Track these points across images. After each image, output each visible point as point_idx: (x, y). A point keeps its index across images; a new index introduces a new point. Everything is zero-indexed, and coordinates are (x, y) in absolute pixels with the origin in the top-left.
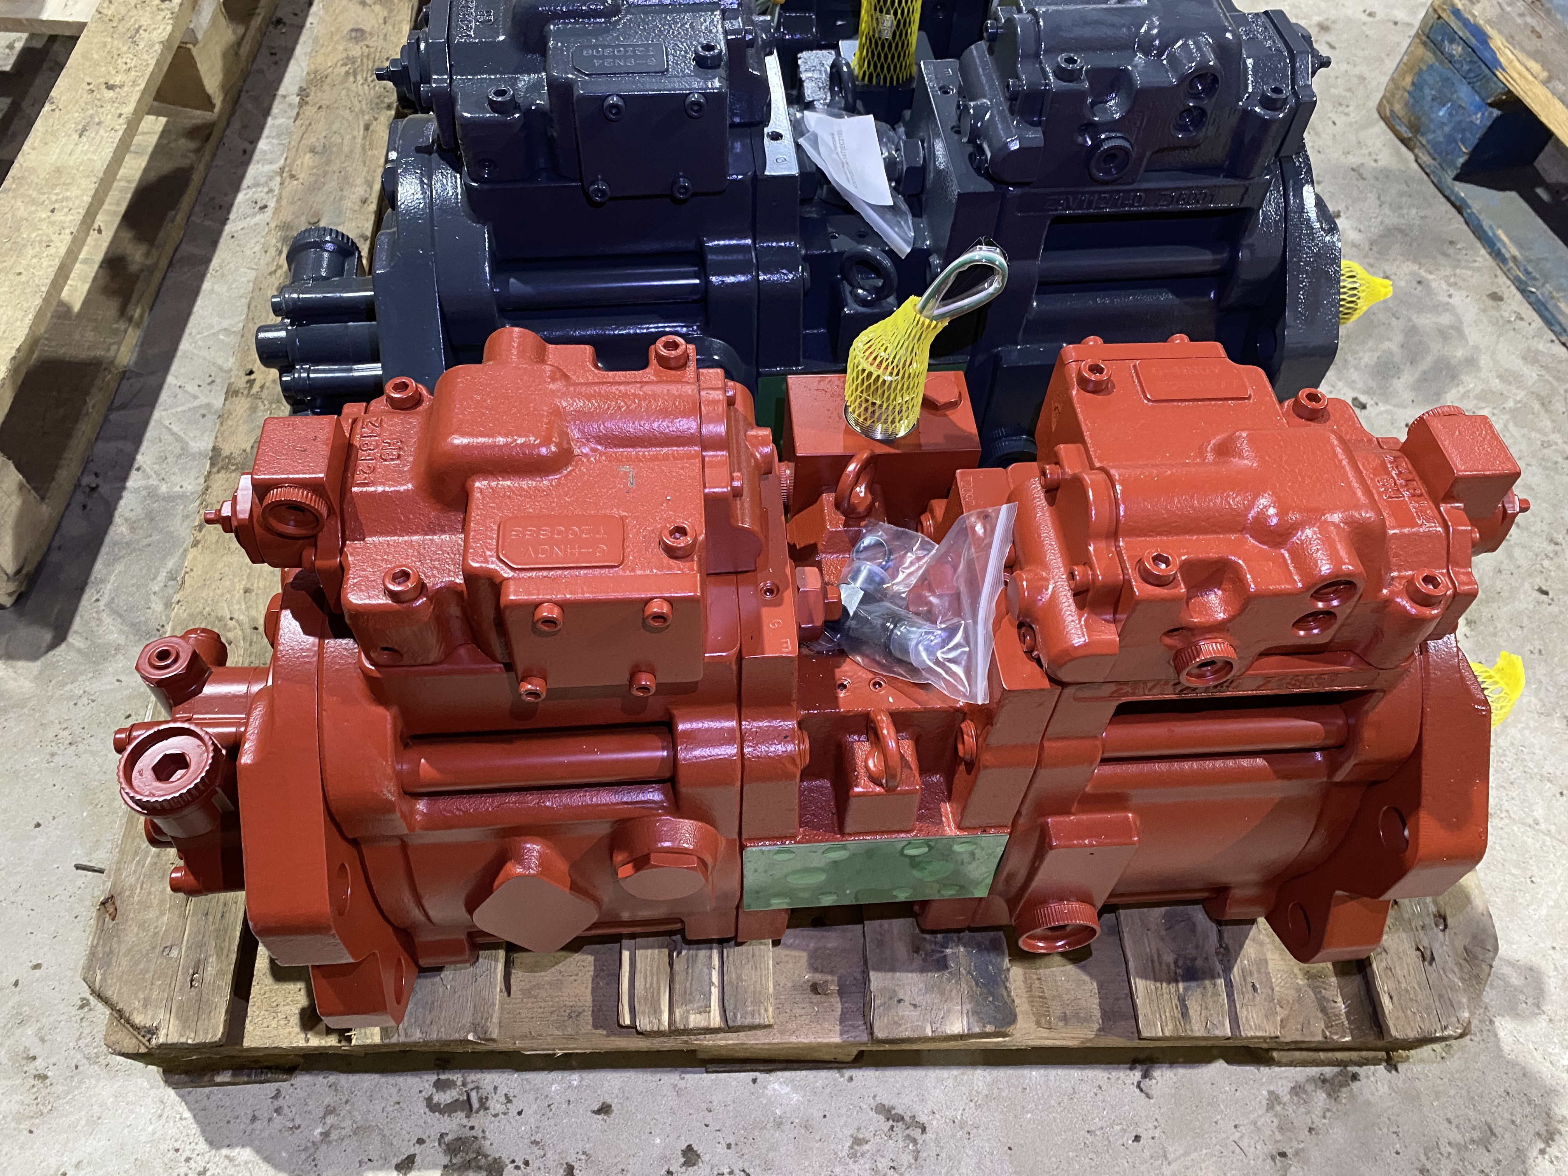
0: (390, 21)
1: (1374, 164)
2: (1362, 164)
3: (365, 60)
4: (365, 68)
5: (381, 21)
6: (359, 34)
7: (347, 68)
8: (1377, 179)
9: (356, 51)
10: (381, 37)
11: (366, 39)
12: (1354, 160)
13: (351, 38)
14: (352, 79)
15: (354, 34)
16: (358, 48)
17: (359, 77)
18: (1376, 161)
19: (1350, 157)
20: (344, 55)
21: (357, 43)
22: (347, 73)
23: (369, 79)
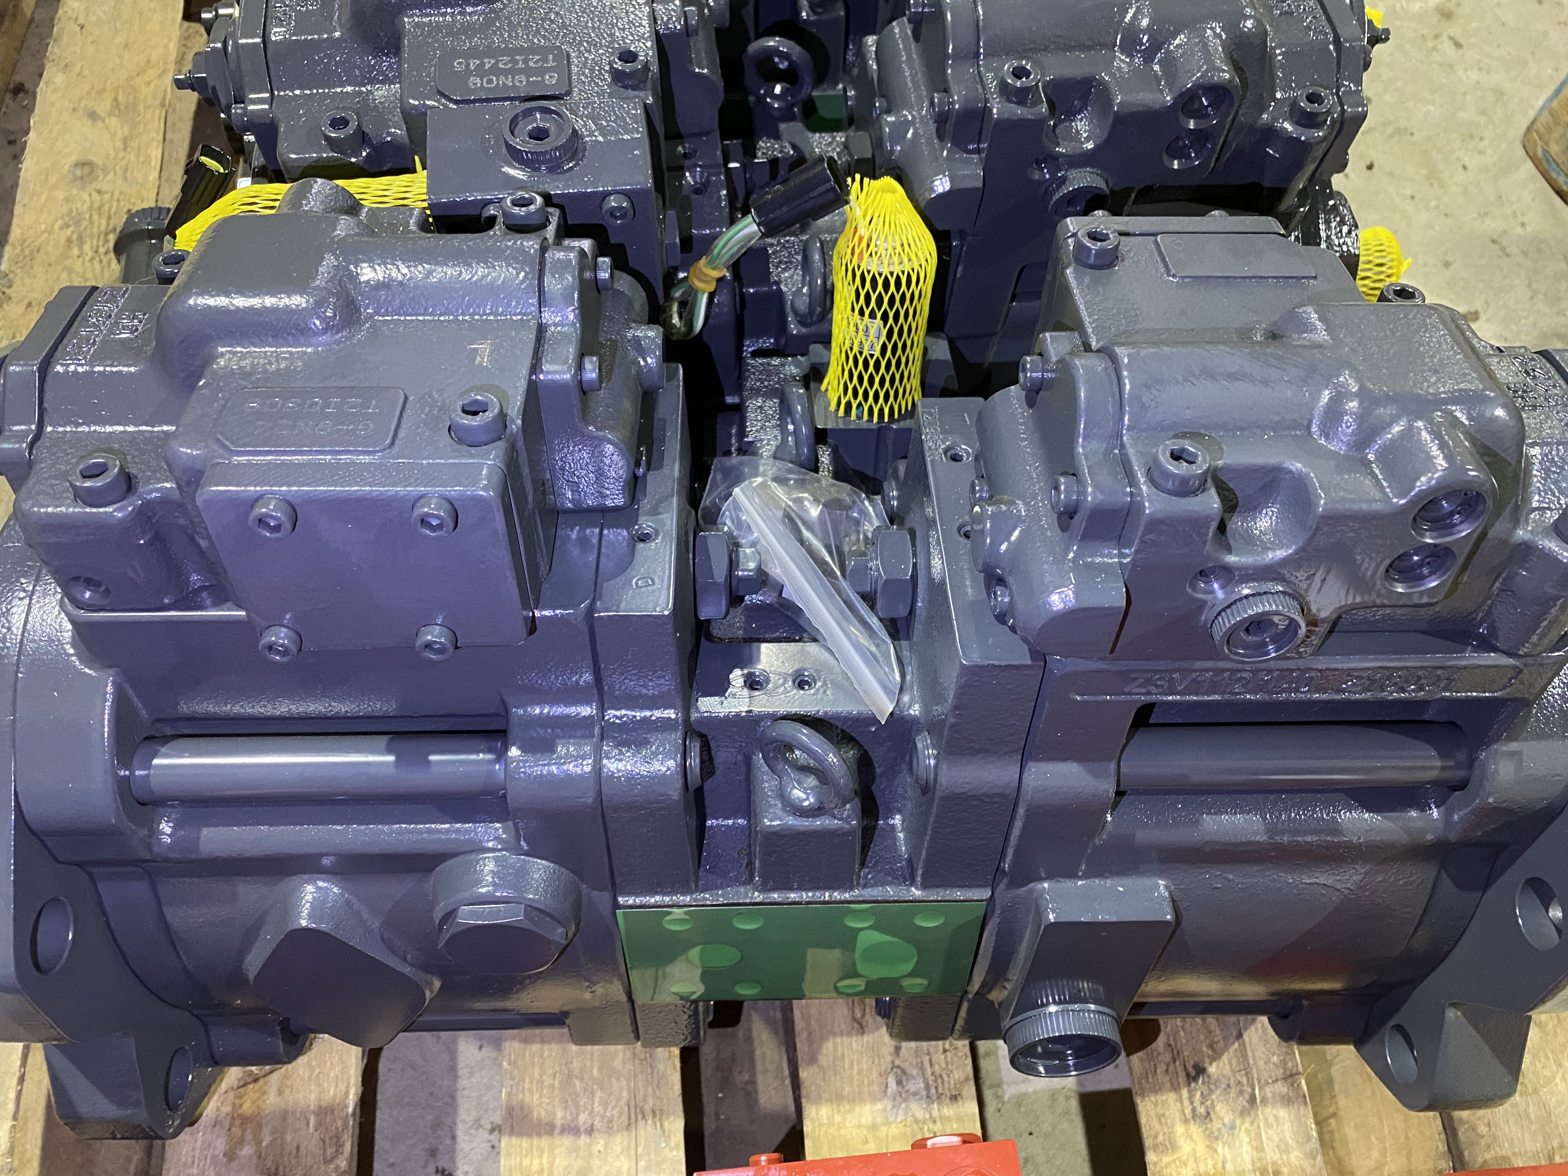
0: (134, 144)
1: (1519, 230)
2: (1505, 232)
3: (95, 217)
4: (95, 230)
5: (119, 144)
6: (86, 170)
7: (69, 232)
8: (1524, 253)
9: (83, 200)
10: (120, 173)
11: (96, 179)
12: (1492, 225)
13: (76, 179)
14: (75, 251)
15: (79, 172)
16: (85, 196)
17: (87, 248)
18: (1523, 225)
19: (1488, 221)
20: (65, 209)
21: (83, 188)
22: (69, 241)
23: (102, 250)
